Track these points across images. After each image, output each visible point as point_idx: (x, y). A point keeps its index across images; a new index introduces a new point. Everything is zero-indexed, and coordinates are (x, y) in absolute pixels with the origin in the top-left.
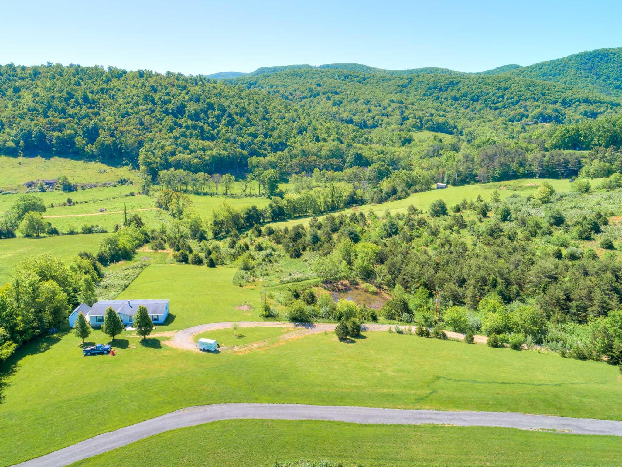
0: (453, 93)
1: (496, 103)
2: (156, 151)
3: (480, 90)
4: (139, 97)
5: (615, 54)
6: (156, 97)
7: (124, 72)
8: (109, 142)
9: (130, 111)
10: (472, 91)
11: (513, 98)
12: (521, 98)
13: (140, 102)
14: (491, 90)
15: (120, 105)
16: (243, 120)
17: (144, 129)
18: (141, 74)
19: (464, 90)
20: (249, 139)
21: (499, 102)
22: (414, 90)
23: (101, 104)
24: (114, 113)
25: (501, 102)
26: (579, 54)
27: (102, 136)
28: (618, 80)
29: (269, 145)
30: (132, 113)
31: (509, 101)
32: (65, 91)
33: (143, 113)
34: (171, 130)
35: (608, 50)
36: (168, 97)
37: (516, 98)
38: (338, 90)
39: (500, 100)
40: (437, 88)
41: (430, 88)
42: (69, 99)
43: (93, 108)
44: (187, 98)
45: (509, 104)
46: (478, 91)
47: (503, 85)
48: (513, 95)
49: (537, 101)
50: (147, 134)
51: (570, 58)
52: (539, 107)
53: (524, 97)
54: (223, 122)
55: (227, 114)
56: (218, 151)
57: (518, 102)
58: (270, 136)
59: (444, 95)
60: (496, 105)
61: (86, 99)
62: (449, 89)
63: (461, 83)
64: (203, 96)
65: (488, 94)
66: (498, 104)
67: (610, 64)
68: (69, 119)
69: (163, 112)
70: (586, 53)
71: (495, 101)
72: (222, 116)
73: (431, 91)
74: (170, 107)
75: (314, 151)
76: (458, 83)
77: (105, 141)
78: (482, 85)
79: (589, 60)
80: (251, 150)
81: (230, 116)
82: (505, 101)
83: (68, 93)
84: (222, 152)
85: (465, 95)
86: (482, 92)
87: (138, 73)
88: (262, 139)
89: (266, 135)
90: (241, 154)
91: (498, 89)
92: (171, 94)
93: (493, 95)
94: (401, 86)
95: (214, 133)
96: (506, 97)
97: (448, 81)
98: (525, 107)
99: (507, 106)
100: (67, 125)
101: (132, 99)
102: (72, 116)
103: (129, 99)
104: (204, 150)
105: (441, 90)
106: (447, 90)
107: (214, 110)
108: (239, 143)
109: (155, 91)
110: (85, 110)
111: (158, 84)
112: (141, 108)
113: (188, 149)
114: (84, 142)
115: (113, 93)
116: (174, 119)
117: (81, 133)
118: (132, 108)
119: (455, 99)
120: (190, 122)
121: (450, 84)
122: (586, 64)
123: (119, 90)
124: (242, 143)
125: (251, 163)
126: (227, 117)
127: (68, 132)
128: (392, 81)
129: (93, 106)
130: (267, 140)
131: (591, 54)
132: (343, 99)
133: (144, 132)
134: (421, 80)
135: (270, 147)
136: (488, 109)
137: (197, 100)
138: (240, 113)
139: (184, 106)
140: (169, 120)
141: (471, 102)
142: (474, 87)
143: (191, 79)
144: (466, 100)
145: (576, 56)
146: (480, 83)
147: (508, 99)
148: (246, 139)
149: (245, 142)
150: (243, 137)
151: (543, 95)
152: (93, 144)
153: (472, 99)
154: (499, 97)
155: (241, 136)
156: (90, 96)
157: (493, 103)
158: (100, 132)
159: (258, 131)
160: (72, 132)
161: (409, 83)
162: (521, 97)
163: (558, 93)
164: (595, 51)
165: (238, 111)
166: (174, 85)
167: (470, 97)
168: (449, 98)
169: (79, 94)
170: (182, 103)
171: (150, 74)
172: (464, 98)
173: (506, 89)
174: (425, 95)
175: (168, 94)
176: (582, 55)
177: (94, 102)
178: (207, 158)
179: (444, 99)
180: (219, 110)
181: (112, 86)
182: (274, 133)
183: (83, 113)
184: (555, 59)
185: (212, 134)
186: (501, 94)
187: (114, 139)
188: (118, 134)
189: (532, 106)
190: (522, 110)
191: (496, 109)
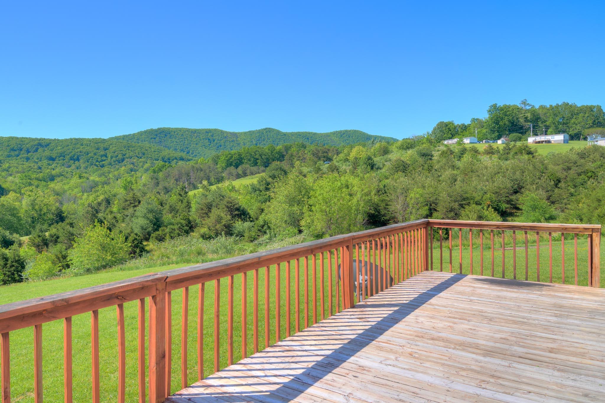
0: (47, 153)
1: (101, 161)
3: (79, 150)
5: (175, 132)
10: (69, 151)
11: (117, 156)
12: (125, 157)
14: (91, 150)
19: (60, 151)
21: (103, 161)
25: (105, 160)
26: (147, 130)
28: (184, 152)
31: (114, 159)
35: (169, 128)
37: (120, 156)
39: (104, 158)
40: (21, 150)
41: (13, 150)
45: (114, 162)
46: (76, 151)
47: (102, 146)
48: (116, 154)
49: (141, 158)
51: (141, 133)
52: (146, 162)
53: (127, 155)
57: (123, 160)
59: (36, 156)
60: (101, 163)
62: (40, 150)
65: (88, 154)
66: (104, 162)
67: (173, 139)
70: (152, 130)
71: (99, 160)
73: (17, 153)
76: (48, 145)
79: (156, 135)
82: (109, 159)
85: (62, 155)
86: (81, 152)
91: (98, 149)
93: (95, 154)
96: (109, 155)
97: (36, 143)
98: (133, 164)
99: (113, 163)
105: (28, 151)
106: (37, 150)
119: (52, 159)
121: (38, 145)
122: (155, 139)
131: (156, 131)
136: (95, 167)
141: (72, 162)
142: (71, 147)
144: (64, 160)
145: (145, 132)
146: (75, 144)
147: (112, 157)
151: (144, 154)
153: (71, 159)
154: (102, 156)
157: (97, 161)
162: (124, 155)
163: (156, 153)
164: (159, 129)
167: (68, 157)
168: (43, 158)
172: (62, 158)
173: (106, 149)
174: (9, 156)
176: (150, 132)
179: (38, 159)
184: (127, 134)
186: (102, 153)
189: (140, 162)
190: (132, 166)
191: (103, 166)
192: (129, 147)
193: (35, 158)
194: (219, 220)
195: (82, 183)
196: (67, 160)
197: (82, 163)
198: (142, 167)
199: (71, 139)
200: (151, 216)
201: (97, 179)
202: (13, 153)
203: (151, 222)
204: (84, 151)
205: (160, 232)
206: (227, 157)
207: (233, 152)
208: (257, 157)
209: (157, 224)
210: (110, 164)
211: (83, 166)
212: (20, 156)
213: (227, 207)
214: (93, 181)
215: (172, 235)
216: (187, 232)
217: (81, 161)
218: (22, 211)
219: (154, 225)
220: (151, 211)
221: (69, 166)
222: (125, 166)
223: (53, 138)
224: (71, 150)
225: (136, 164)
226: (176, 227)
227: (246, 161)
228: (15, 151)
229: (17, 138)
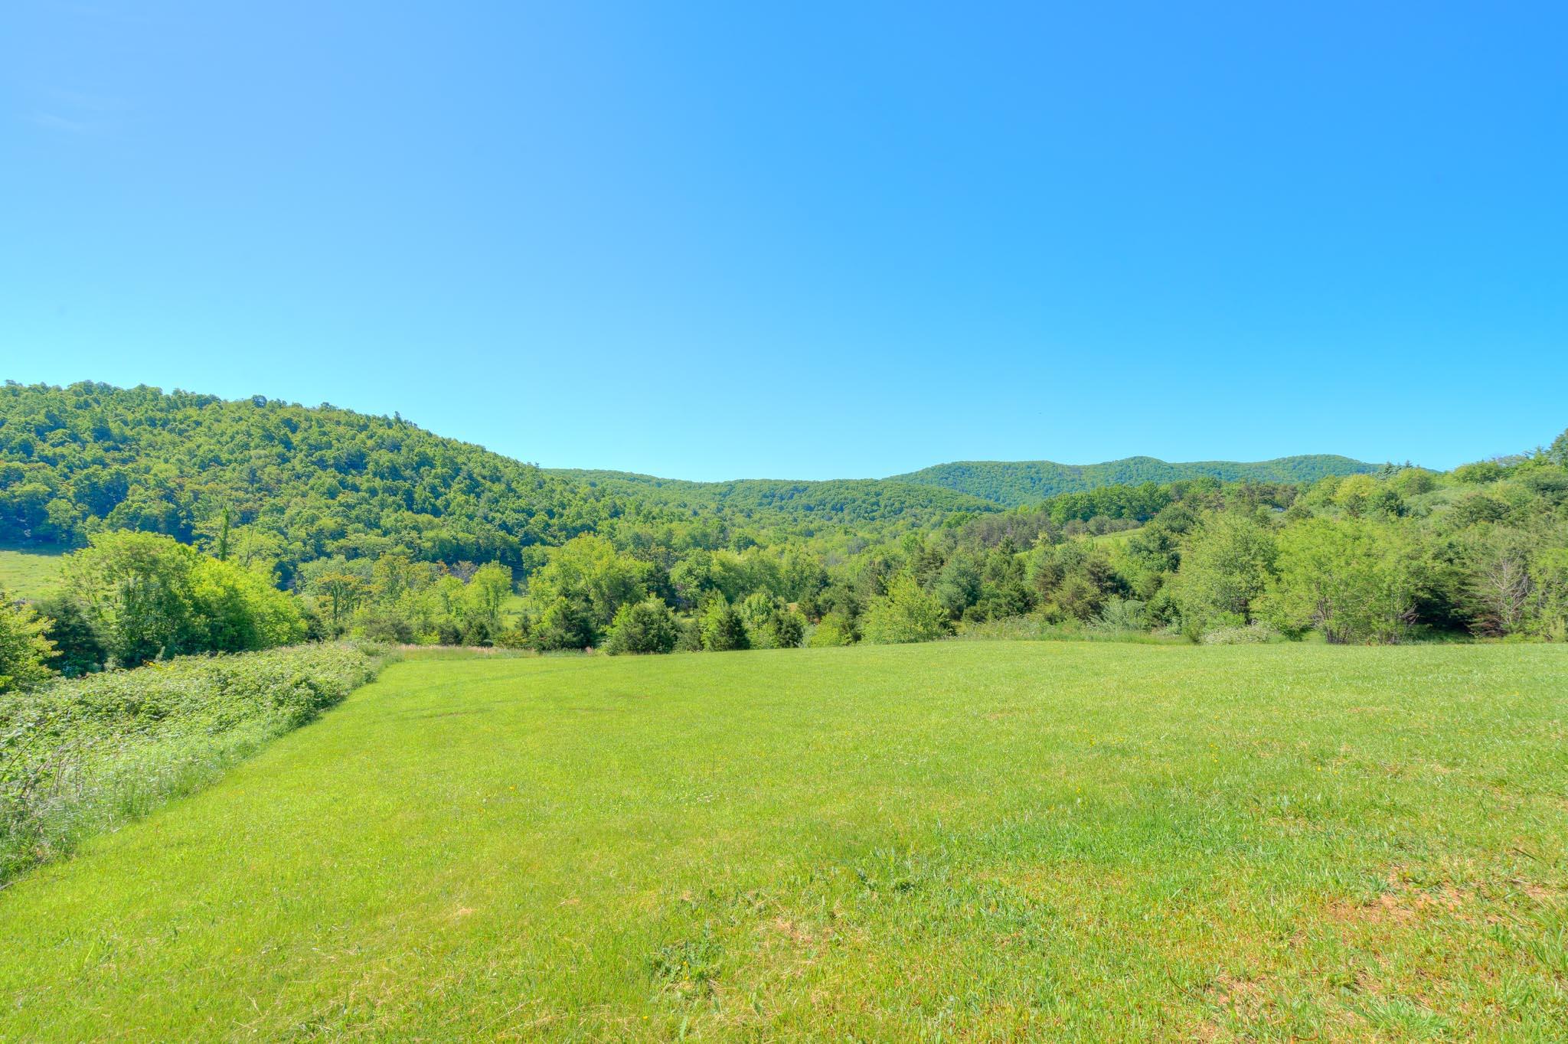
0: (804, 500)
2: (291, 531)
3: (843, 496)
4: (250, 435)
5: (977, 469)
6: (296, 439)
7: (214, 399)
8: (156, 512)
9: (224, 456)
10: (830, 498)
11: (893, 505)
12: (904, 506)
13: (252, 444)
14: (858, 496)
15: (199, 447)
16: (498, 488)
17: (260, 490)
18: (258, 402)
20: (521, 517)
21: (873, 511)
22: (740, 499)
23: (143, 443)
24: (179, 460)
25: (876, 511)
26: (936, 466)
27: (136, 498)
28: (991, 498)
29: (561, 530)
30: (230, 462)
31: (888, 508)
32: (43, 411)
33: (260, 463)
34: (332, 494)
35: (968, 463)
36: (325, 439)
37: (897, 505)
38: (630, 491)
39: (875, 508)
40: (774, 497)
41: (765, 496)
42: (52, 429)
43: (119, 450)
44: (370, 443)
45: (889, 513)
46: (840, 497)
47: (873, 489)
48: (891, 501)
49: (926, 507)
50: (268, 498)
51: (927, 471)
53: (907, 504)
54: (455, 486)
55: (463, 474)
56: (453, 533)
57: (901, 510)
58: (561, 515)
59: (792, 503)
60: (871, 515)
61: (102, 434)
62: (795, 497)
63: (809, 489)
64: (408, 442)
65: (854, 501)
66: (875, 514)
67: (975, 479)
68: (41, 464)
69: (313, 463)
70: (943, 465)
71: (869, 510)
72: (453, 478)
73: (769, 500)
74: (329, 455)
75: (660, 535)
76: (806, 489)
77: (141, 508)
78: (842, 490)
79: (949, 473)
80: (526, 534)
81: (470, 477)
82: (882, 509)
83: (50, 416)
84: (460, 535)
85: (822, 503)
86: (845, 499)
87: (251, 403)
88: (547, 518)
89: (551, 514)
90: (505, 541)
91: (868, 494)
92: (333, 435)
93: (864, 502)
94: (720, 494)
95: (439, 503)
96: (882, 504)
97: (792, 487)
99: (887, 515)
100: (27, 475)
101: (232, 438)
102: (52, 462)
103: (225, 438)
104: (416, 528)
105: (782, 499)
106: (791, 497)
107: (433, 467)
108: (497, 522)
109: (294, 429)
110: (93, 450)
111: (302, 419)
112: (253, 453)
113: (379, 527)
114: (75, 513)
115: (182, 427)
116: (340, 476)
117: (70, 494)
118: (232, 452)
119: (809, 508)
120: (378, 483)
121: (793, 490)
122: (947, 479)
123: (198, 424)
124: (504, 522)
125: (531, 557)
126: (465, 479)
127: (29, 488)
128: (703, 489)
129: (121, 446)
130: (554, 521)
131: (949, 466)
132: (643, 501)
133: (260, 495)
134: (748, 486)
135: (564, 533)
136: (863, 521)
137: (396, 447)
138: (491, 476)
139: (362, 456)
140: (328, 478)
141: (834, 512)
142: (833, 492)
143: (379, 419)
144: (824, 509)
145: (933, 469)
147: (886, 506)
148: (511, 518)
149: (510, 522)
150: (503, 513)
151: (931, 501)
152: (103, 518)
153: (833, 508)
154: (872, 505)
155: (498, 511)
156: (114, 427)
157: (866, 512)
158: (130, 492)
159: (534, 506)
160: (43, 488)
161: (731, 490)
162: (903, 503)
163: (949, 500)
164: (954, 464)
165: (485, 472)
166: (338, 423)
167: (829, 506)
168: (800, 507)
169: (84, 423)
170: (359, 451)
171: (281, 405)
172: (822, 507)
173: (878, 494)
174: (760, 505)
175: (325, 434)
176: (940, 469)
177: (125, 440)
178: (429, 544)
179: (793, 508)
180: (444, 466)
181: (180, 416)
182: (566, 512)
183: (88, 456)
184: (907, 473)
185: (434, 505)
186: (873, 500)
187: (171, 505)
188: (185, 497)
189: (925, 514)
190: (913, 519)
191: (873, 519)
192: (909, 492)
193: (790, 507)
194: (1079, 593)
195: (848, 540)
196: (827, 510)
197: (846, 515)
198: (928, 521)
199: (834, 481)
200: (963, 581)
201: (867, 536)
202: (765, 501)
203: (964, 590)
204: (850, 496)
205: (978, 608)
206: (1067, 504)
207: (1077, 494)
208: (1121, 503)
209: (973, 595)
210: (883, 516)
211: (847, 518)
212: (773, 505)
213: (1092, 573)
214: (863, 538)
215: (997, 613)
216: (1021, 611)
217: (846, 511)
218: (783, 571)
219: (969, 595)
220: (963, 573)
221: (831, 519)
222: (904, 519)
223: (811, 479)
224: (832, 497)
225: (919, 517)
226: (1003, 601)
227: (1101, 510)
228: (768, 497)
229: (770, 481)
